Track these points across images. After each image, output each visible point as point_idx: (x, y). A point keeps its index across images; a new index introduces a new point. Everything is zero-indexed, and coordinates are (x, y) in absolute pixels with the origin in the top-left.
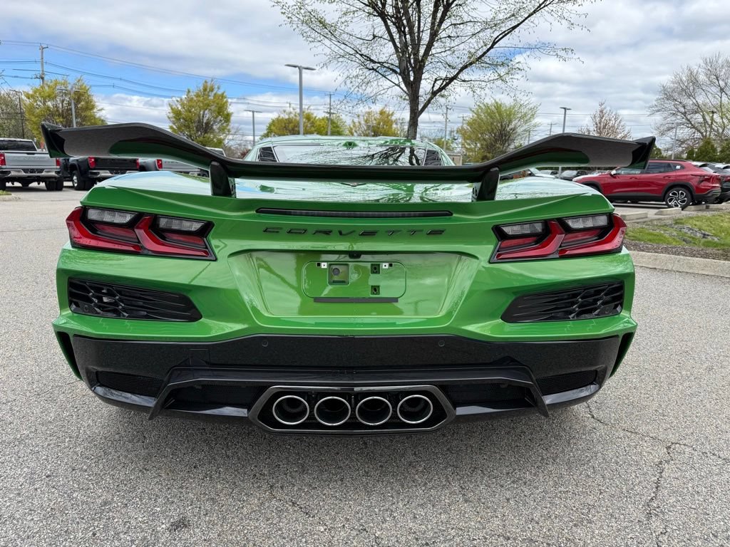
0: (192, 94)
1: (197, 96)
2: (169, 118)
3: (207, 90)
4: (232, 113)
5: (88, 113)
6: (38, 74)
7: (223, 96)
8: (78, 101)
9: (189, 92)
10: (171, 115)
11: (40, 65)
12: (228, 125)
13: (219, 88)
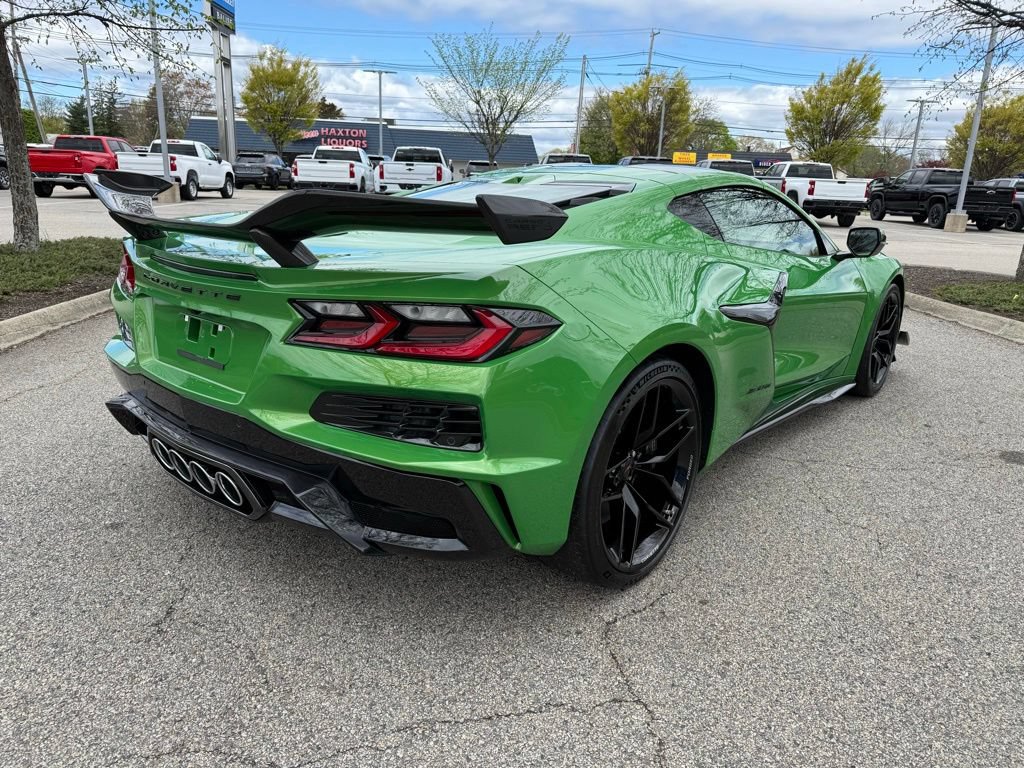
0: (827, 82)
1: (836, 82)
2: (786, 118)
3: (852, 72)
4: (885, 105)
5: (680, 117)
6: (643, 68)
7: (875, 80)
8: (672, 100)
9: (823, 77)
10: (790, 114)
11: (647, 57)
12: (875, 124)
13: (871, 69)
